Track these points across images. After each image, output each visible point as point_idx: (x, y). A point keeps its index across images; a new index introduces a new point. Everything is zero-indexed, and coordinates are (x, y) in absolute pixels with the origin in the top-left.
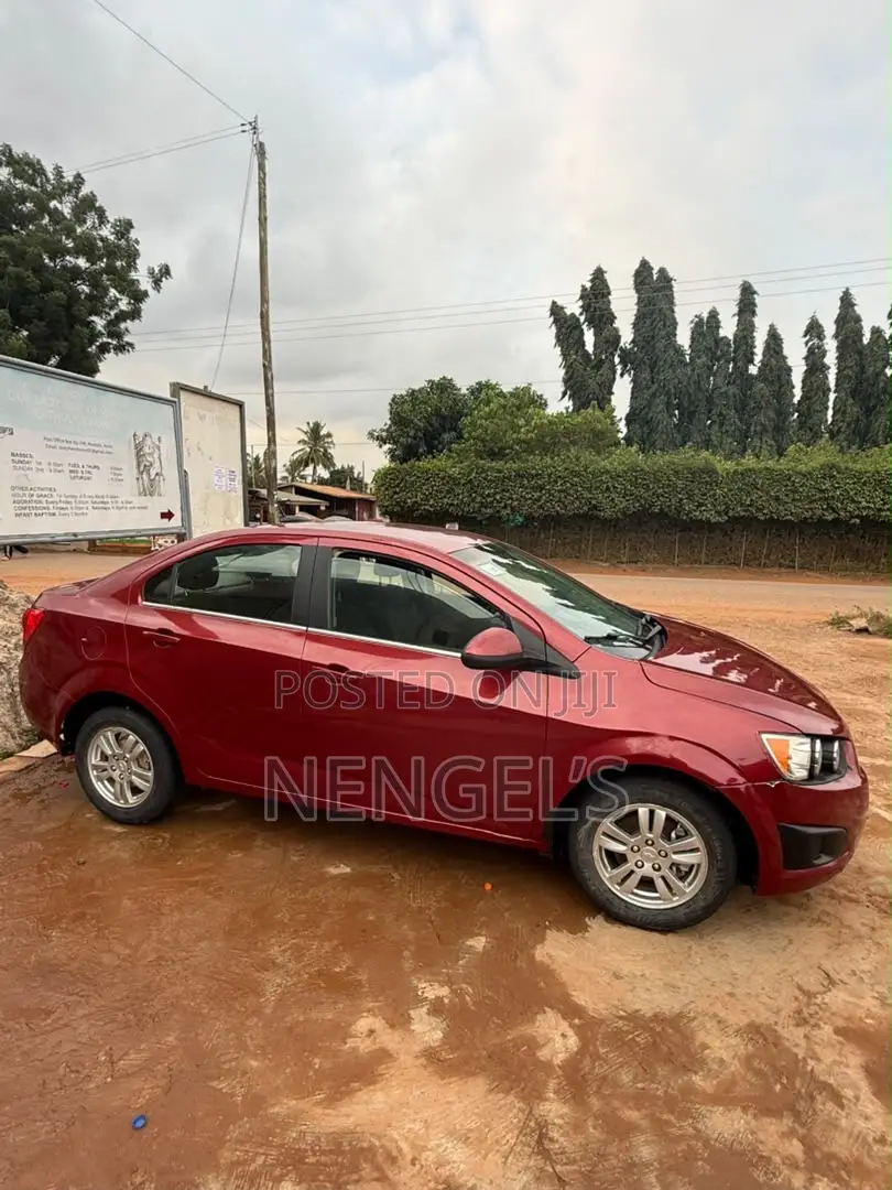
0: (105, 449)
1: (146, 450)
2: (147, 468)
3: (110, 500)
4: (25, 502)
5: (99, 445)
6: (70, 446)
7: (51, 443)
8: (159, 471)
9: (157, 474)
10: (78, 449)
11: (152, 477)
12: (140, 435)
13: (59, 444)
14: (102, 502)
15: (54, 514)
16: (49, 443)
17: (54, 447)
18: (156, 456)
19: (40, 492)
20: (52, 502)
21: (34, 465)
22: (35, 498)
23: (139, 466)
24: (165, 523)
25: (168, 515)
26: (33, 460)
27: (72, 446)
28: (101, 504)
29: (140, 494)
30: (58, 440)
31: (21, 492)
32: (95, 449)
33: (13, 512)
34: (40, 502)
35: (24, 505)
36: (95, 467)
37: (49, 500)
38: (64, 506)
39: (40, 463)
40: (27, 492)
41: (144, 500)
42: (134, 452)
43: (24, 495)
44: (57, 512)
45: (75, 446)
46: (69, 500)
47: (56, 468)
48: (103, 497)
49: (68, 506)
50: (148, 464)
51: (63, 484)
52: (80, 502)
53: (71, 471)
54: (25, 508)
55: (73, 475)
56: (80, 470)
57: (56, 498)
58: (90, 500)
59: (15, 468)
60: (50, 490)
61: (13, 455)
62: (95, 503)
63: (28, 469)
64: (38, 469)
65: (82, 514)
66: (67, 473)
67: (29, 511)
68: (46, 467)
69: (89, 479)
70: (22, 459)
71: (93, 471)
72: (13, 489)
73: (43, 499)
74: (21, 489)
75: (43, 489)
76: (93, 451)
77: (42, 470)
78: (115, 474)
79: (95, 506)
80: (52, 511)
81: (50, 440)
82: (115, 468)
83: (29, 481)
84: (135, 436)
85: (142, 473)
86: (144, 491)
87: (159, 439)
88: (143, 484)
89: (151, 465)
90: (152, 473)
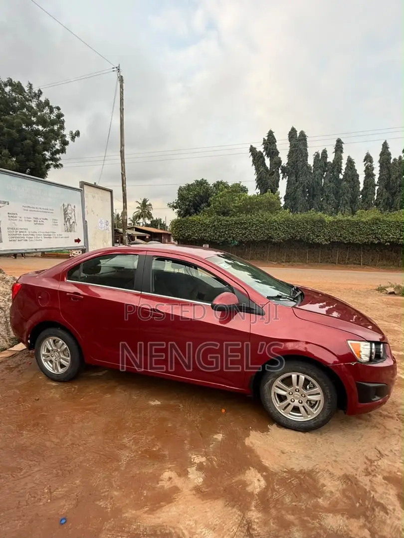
0: (51, 211)
1: (69, 211)
2: (69, 220)
3: (51, 234)
4: (14, 234)
5: (47, 209)
6: (33, 210)
9: (73, 222)
10: (38, 211)
11: (71, 224)
12: (66, 204)
13: (29, 209)
15: (27, 240)
17: (27, 210)
18: (73, 214)
19: (20, 230)
20: (26, 235)
21: (18, 218)
22: (18, 233)
23: (65, 218)
24: (77, 244)
25: (78, 241)
27: (35, 209)
28: (48, 236)
29: (66, 231)
30: (29, 207)
31: (12, 230)
32: (46, 211)
33: (9, 240)
34: (21, 235)
35: (14, 236)
36: (46, 219)
37: (25, 234)
38: (32, 236)
39: (21, 218)
40: (15, 231)
41: (67, 234)
42: (63, 213)
45: (37, 210)
46: (34, 234)
47: (28, 219)
48: (49, 232)
49: (34, 236)
50: (69, 218)
51: (31, 227)
52: (38, 235)
53: (34, 221)
54: (14, 237)
55: (36, 223)
56: (39, 220)
57: (28, 233)
58: (43, 234)
59: (9, 220)
60: (25, 229)
61: (9, 213)
62: (46, 235)
63: (15, 220)
64: (20, 220)
65: (40, 240)
66: (33, 221)
67: (15, 239)
68: (23, 219)
69: (43, 224)
70: (12, 216)
71: (44, 221)
72: (8, 229)
73: (22, 234)
74: (12, 229)
75: (22, 229)
76: (45, 212)
77: (22, 220)
78: (54, 222)
79: (45, 236)
80: (26, 239)
81: (25, 207)
82: (55, 220)
83: (16, 225)
84: (64, 205)
85: (66, 222)
86: (67, 230)
87: (75, 207)
88: (67, 227)
89: (71, 218)
90: (71, 222)
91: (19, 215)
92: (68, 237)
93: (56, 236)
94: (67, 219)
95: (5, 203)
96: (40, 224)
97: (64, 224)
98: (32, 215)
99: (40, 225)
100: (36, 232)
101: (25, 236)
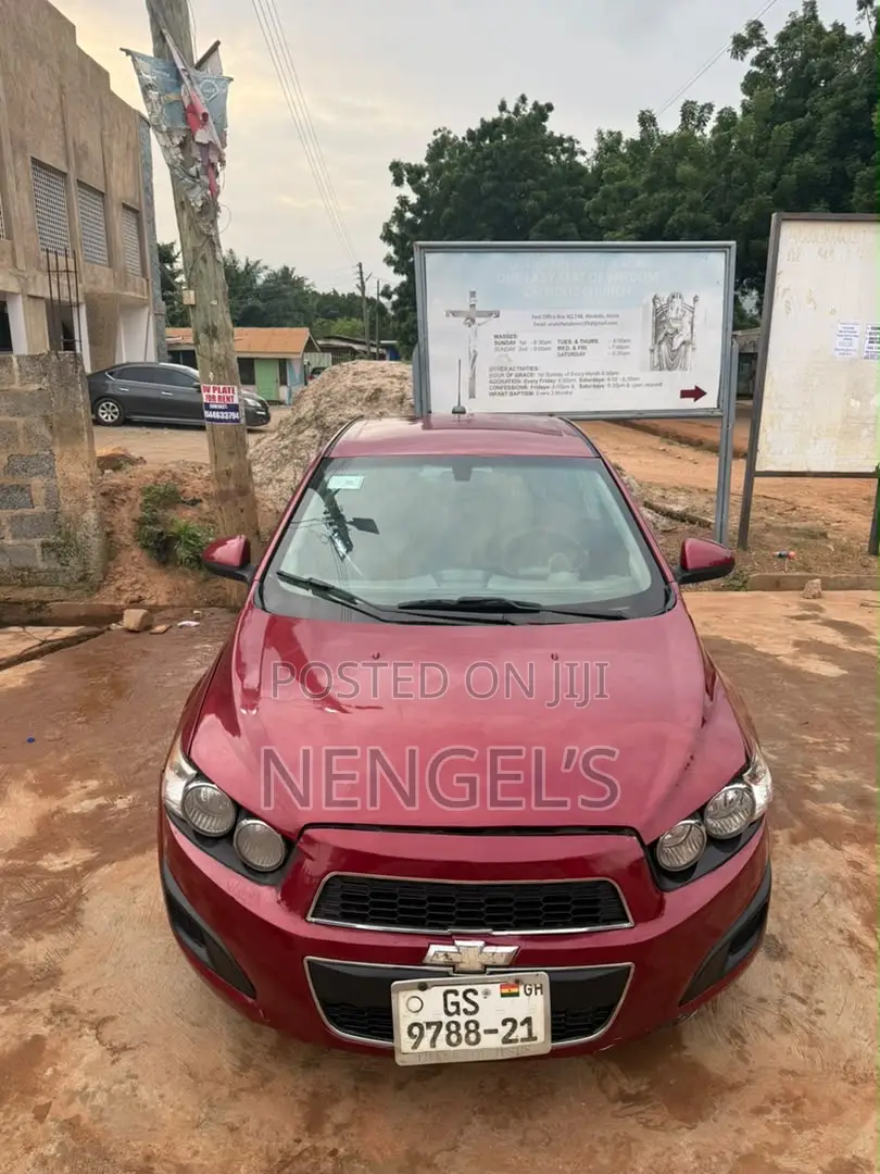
0: (609, 320)
1: (672, 314)
2: (669, 338)
3: (606, 377)
4: (502, 381)
5: (600, 316)
6: (560, 321)
7: (539, 322)
8: (688, 338)
9: (684, 343)
10: (571, 324)
11: (675, 347)
12: (664, 296)
13: (548, 321)
14: (595, 380)
15: (531, 393)
16: (538, 321)
17: (543, 325)
18: (686, 320)
19: (518, 372)
20: (532, 381)
21: (517, 345)
22: (513, 377)
23: (656, 336)
24: (689, 403)
25: (697, 393)
26: (517, 341)
27: (567, 320)
28: (594, 382)
29: (653, 368)
30: (549, 316)
31: (499, 372)
32: (595, 321)
33: (489, 391)
34: (519, 382)
35: (502, 384)
36: (592, 341)
37: (529, 379)
38: (547, 384)
39: (524, 343)
40: (505, 372)
41: (656, 376)
42: (651, 319)
43: (503, 375)
44: (534, 390)
45: (569, 321)
46: (553, 378)
47: (543, 346)
48: (597, 373)
49: (551, 384)
50: (670, 331)
51: (548, 362)
52: (565, 380)
53: (559, 348)
54: (501, 388)
55: (561, 352)
56: (571, 346)
57: (536, 378)
58: (578, 378)
59: (497, 349)
60: (531, 369)
61: (496, 337)
62: (585, 380)
63: (510, 349)
64: (521, 349)
65: (566, 393)
66: (555, 350)
67: (504, 391)
68: (530, 345)
69: (582, 354)
70: (505, 341)
71: (589, 346)
72: (491, 369)
73: (522, 379)
74: (501, 369)
75: (523, 369)
76: (592, 323)
77: (526, 349)
78: (619, 347)
79: (583, 384)
80: (529, 390)
81: (539, 317)
82: (620, 341)
83: (510, 360)
84: (655, 299)
85: (660, 343)
86: (659, 364)
87: (696, 299)
88: (659, 356)
89: (677, 331)
90: (677, 341)
91: (521, 337)
92: (660, 384)
93: (619, 382)
94: (662, 335)
95: (490, 314)
96: (572, 354)
97: (652, 351)
98: (554, 335)
99: (572, 357)
100: (560, 375)
101: (530, 385)
